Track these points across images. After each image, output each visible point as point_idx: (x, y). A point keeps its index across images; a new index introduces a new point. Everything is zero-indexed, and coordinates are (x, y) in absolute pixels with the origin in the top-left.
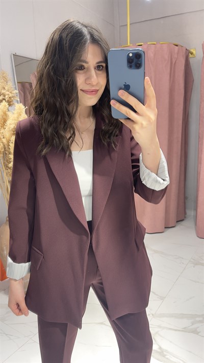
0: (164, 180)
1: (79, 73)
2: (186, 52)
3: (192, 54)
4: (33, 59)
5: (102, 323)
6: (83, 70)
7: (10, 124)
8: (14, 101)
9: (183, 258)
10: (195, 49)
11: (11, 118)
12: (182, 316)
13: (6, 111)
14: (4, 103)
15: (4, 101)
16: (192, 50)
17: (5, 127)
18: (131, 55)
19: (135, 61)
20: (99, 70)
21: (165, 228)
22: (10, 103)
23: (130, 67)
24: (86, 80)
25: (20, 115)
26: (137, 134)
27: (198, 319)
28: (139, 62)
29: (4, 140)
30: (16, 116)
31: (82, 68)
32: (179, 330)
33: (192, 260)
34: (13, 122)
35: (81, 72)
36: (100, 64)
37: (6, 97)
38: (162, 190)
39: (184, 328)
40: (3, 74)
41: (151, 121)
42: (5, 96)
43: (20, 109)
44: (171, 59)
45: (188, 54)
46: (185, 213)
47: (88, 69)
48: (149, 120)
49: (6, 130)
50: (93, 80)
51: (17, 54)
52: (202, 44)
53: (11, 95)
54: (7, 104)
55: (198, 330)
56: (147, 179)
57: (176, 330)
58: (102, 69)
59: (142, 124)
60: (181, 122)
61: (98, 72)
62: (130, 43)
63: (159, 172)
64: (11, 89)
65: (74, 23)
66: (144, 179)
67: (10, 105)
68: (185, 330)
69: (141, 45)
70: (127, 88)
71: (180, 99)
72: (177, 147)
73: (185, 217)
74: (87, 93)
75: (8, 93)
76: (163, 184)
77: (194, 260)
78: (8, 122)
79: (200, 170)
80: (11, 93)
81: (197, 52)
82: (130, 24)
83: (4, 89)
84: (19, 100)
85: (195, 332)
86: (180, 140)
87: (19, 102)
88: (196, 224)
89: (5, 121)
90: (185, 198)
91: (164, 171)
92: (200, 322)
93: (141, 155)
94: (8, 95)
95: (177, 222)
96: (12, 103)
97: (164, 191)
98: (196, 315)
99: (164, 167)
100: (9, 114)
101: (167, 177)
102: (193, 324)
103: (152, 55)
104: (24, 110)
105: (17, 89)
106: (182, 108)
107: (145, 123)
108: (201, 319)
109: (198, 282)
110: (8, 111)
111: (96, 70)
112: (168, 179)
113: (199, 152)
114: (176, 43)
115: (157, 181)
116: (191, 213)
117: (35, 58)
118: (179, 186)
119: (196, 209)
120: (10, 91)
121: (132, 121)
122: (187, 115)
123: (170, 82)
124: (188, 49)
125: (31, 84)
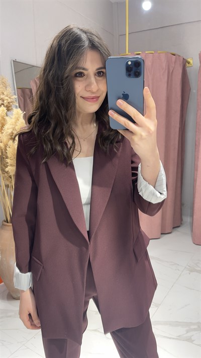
0: (161, 194)
1: (79, 81)
2: (183, 62)
3: (189, 63)
4: (33, 66)
5: (95, 330)
6: (83, 77)
7: (8, 129)
8: (13, 106)
9: (178, 265)
10: (192, 58)
11: (9, 123)
12: (177, 324)
13: (4, 116)
14: (3, 108)
15: (2, 106)
16: (189, 60)
17: (3, 131)
18: (130, 63)
19: (135, 69)
20: (99, 76)
21: (162, 234)
22: (9, 108)
23: (129, 75)
24: (85, 87)
25: (18, 120)
26: (137, 146)
27: (193, 327)
28: (139, 71)
29: (2, 145)
30: (13, 120)
31: (81, 75)
32: (173, 339)
33: (187, 267)
34: (11, 126)
35: (80, 79)
36: (100, 70)
37: (5, 102)
38: (159, 203)
39: (179, 336)
40: (3, 79)
41: (151, 132)
42: (3, 101)
43: (18, 114)
44: (169, 69)
45: (185, 63)
46: (182, 220)
47: (88, 76)
48: (149, 131)
49: (3, 134)
50: (93, 87)
51: (17, 60)
52: (199, 54)
53: (9, 100)
54: (5, 109)
55: (193, 338)
56: (144, 190)
57: (170, 338)
58: (102, 75)
59: (141, 136)
60: (177, 130)
61: (98, 78)
62: (128, 52)
63: (156, 185)
64: (11, 95)
65: (74, 30)
66: (141, 190)
67: (8, 110)
68: (179, 338)
69: (139, 54)
70: (125, 97)
71: (177, 107)
72: (174, 154)
73: (181, 224)
74: (87, 100)
75: (7, 98)
76: (160, 197)
77: (189, 266)
78: (6, 127)
79: (197, 176)
80: (10, 98)
81: (194, 61)
82: (129, 34)
83: (3, 94)
84: (18, 105)
85: (190, 340)
86: (177, 147)
87: (18, 107)
88: (192, 231)
89: (3, 126)
90: (182, 204)
91: (161, 185)
92: (195, 330)
93: (140, 166)
94: (7, 100)
95: (174, 228)
96: (10, 108)
97: (160, 205)
98: (191, 323)
99: (162, 180)
100: (7, 118)
101: (165, 191)
102: (187, 332)
103: (150, 64)
104: (22, 115)
105: (16, 94)
106: (179, 115)
107: (144, 134)
108: (196, 327)
109: (193, 289)
110: (7, 115)
111: (96, 76)
112: (165, 193)
113: (196, 158)
114: (174, 53)
115: (154, 194)
116: (187, 219)
117: (35, 65)
118: (176, 192)
119: (192, 216)
120: (9, 96)
121: (131, 132)
122: (183, 123)
123: (167, 90)
124: (185, 58)
125: (31, 91)
